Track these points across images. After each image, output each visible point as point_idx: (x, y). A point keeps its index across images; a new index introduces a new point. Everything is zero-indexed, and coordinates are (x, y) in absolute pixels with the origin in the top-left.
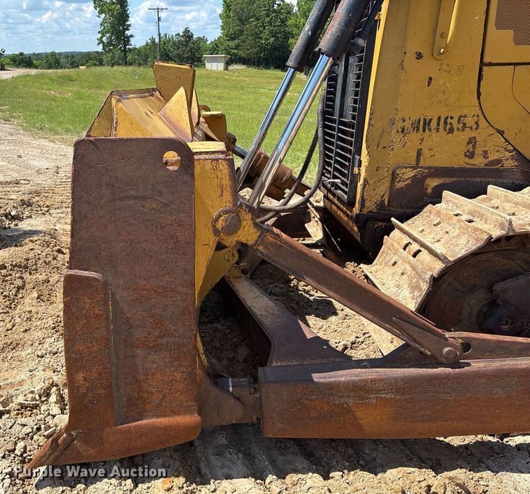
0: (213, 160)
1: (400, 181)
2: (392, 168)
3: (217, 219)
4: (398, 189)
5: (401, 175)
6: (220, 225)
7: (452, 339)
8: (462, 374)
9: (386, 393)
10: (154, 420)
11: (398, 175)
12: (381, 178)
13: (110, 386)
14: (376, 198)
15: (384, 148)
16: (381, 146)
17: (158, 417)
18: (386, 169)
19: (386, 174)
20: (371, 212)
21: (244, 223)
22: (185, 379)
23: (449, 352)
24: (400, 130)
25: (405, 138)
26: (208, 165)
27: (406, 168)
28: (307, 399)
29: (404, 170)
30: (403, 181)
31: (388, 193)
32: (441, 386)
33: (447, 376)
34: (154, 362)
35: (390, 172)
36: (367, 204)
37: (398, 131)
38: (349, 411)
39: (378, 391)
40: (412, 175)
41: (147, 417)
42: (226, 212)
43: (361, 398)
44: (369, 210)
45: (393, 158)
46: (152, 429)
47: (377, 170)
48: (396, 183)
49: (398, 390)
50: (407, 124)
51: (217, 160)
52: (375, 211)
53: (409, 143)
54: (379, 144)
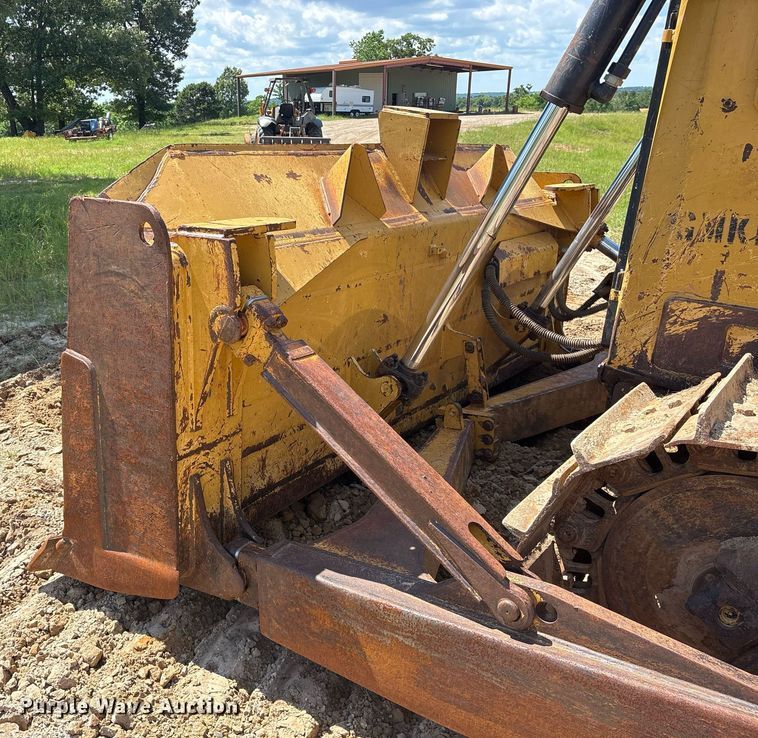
0: (209, 240)
1: (675, 322)
2: (664, 299)
3: (212, 320)
4: (670, 336)
5: (677, 313)
6: (216, 327)
7: (517, 589)
8: (521, 652)
9: (404, 637)
10: (136, 557)
11: (673, 311)
12: (645, 312)
13: (97, 498)
14: (635, 346)
15: (654, 261)
16: (651, 257)
17: (140, 554)
18: (654, 299)
19: (654, 307)
20: (624, 367)
21: (252, 332)
22: (164, 517)
23: (506, 608)
24: (684, 234)
25: (692, 248)
26: (204, 247)
27: (689, 301)
28: (306, 601)
29: (684, 305)
30: (682, 324)
31: (653, 341)
32: (486, 658)
33: (496, 646)
34: (135, 484)
35: (661, 304)
36: (620, 353)
37: (680, 236)
38: (357, 643)
39: (394, 629)
40: (701, 315)
41: (131, 551)
42: (223, 312)
43: (372, 629)
44: (622, 363)
45: (669, 281)
46: (134, 569)
47: (640, 298)
48: (668, 326)
49: (420, 638)
50: (699, 225)
51: (213, 240)
52: (631, 367)
53: (699, 259)
54: (647, 254)
